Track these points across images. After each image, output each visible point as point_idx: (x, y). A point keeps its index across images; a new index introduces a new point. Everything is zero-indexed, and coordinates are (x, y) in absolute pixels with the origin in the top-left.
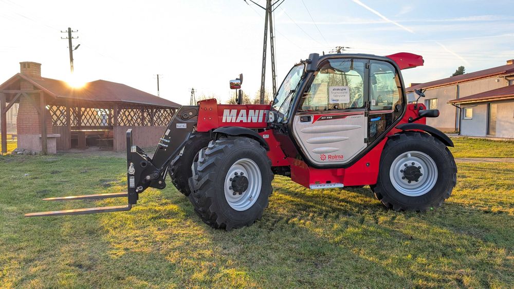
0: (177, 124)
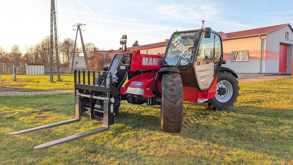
0: (121, 66)
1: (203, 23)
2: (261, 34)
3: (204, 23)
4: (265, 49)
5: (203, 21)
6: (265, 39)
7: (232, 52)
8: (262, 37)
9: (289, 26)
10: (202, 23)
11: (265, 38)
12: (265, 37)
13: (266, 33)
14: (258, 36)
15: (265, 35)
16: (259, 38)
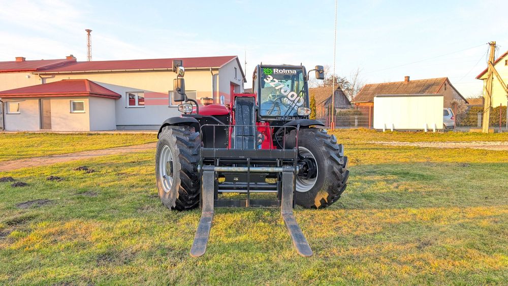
1: (89, 35)
2: (213, 68)
3: (90, 33)
4: (218, 90)
5: (89, 31)
6: (218, 76)
7: (169, 91)
8: (215, 73)
9: (237, 59)
10: (87, 33)
11: (217, 74)
12: (217, 72)
13: (220, 67)
14: (209, 70)
15: (217, 69)
16: (209, 72)
